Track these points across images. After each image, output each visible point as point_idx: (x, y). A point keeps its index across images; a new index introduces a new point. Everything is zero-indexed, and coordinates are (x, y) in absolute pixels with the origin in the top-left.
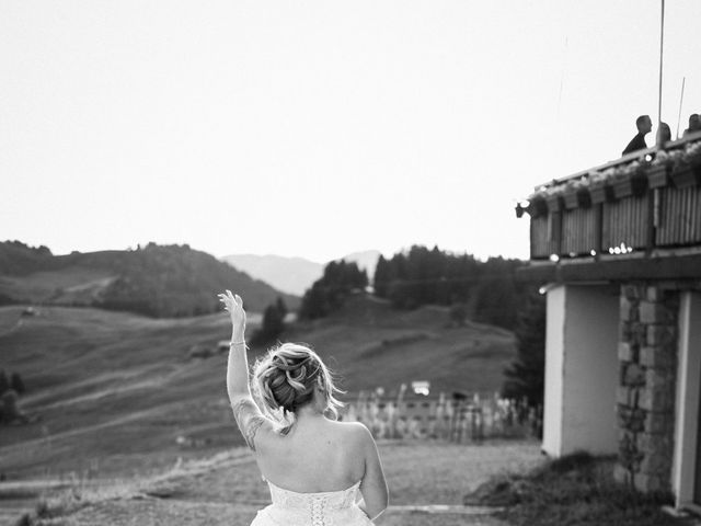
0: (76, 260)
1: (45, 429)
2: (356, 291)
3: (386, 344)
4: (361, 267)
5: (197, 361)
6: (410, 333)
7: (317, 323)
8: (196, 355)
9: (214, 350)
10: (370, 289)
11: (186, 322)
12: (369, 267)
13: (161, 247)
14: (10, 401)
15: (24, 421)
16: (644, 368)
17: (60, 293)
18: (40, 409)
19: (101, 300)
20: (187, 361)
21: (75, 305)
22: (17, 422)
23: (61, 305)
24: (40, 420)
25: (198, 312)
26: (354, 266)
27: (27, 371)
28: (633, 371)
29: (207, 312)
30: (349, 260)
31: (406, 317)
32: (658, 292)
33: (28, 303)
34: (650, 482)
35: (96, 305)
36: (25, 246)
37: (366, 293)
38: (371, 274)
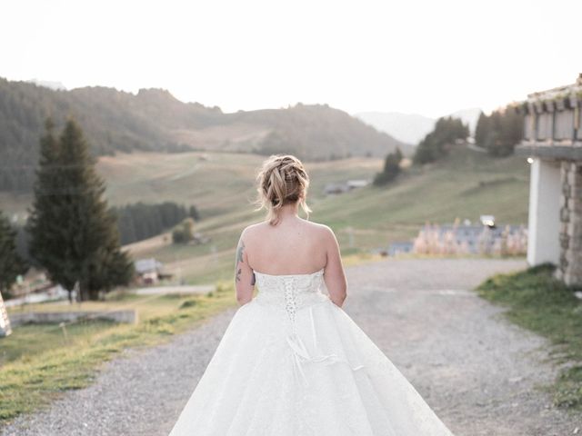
0: (241, 117)
1: (213, 249)
2: (460, 141)
3: (483, 185)
4: (464, 122)
5: (332, 197)
6: (501, 176)
7: (427, 167)
8: (330, 192)
9: (344, 188)
10: (471, 140)
11: (323, 166)
12: (471, 122)
13: (307, 106)
14: (188, 226)
15: (198, 242)
16: (569, 211)
17: (227, 143)
18: (210, 233)
19: (259, 148)
20: (323, 197)
21: (240, 152)
22: (192, 243)
23: (227, 152)
24: (210, 241)
25: (333, 158)
26: (459, 122)
27: (201, 204)
28: (565, 213)
29: (340, 158)
30: (455, 117)
31: (500, 163)
32: (577, 167)
33: (203, 150)
34: (571, 279)
35: (255, 152)
36: (202, 106)
37: (468, 143)
38: (472, 128)
